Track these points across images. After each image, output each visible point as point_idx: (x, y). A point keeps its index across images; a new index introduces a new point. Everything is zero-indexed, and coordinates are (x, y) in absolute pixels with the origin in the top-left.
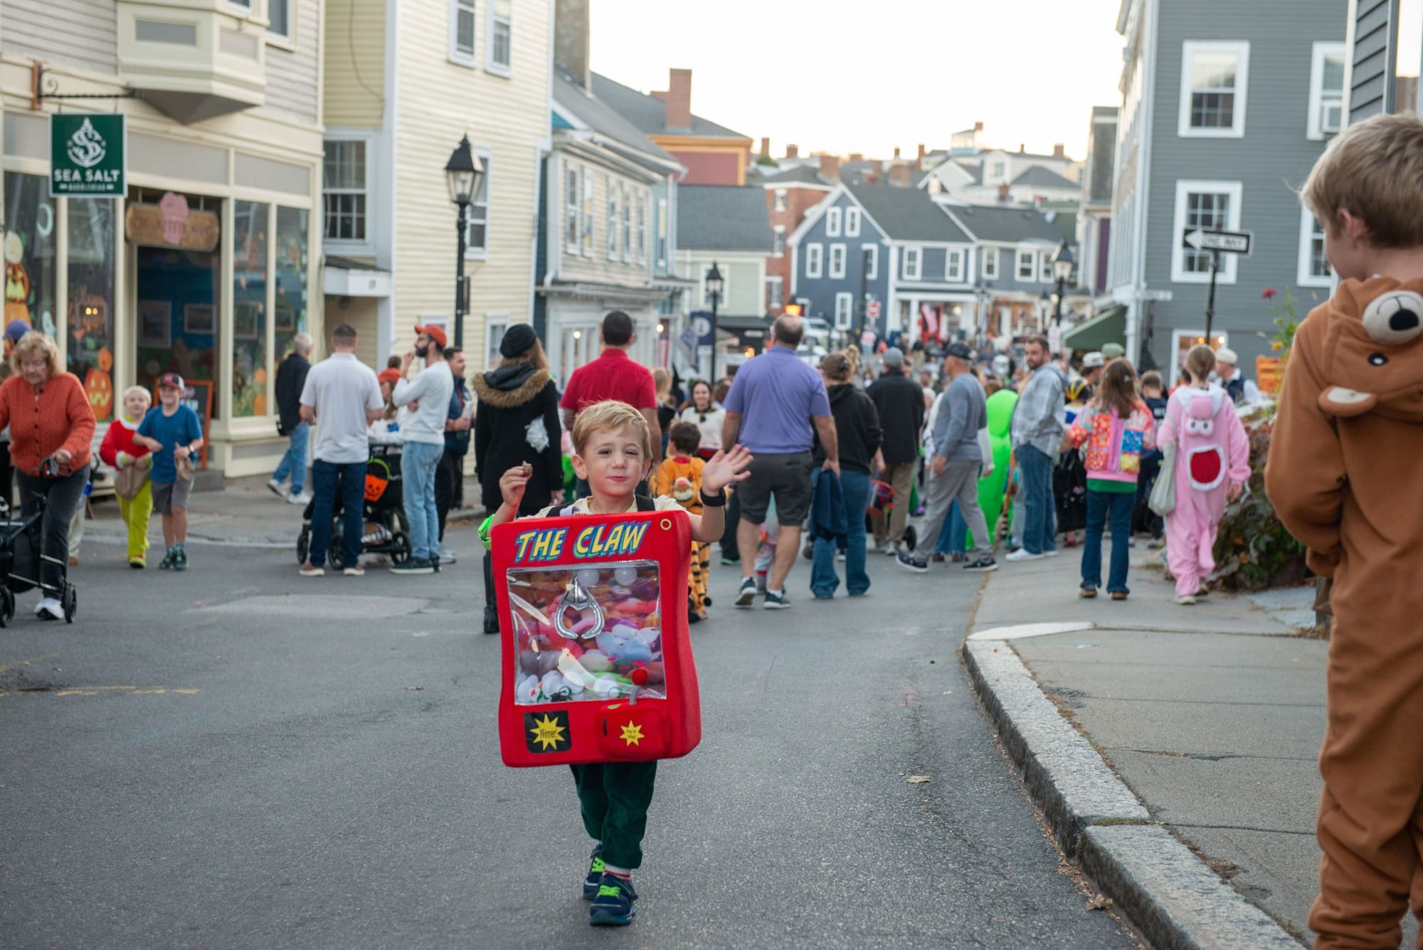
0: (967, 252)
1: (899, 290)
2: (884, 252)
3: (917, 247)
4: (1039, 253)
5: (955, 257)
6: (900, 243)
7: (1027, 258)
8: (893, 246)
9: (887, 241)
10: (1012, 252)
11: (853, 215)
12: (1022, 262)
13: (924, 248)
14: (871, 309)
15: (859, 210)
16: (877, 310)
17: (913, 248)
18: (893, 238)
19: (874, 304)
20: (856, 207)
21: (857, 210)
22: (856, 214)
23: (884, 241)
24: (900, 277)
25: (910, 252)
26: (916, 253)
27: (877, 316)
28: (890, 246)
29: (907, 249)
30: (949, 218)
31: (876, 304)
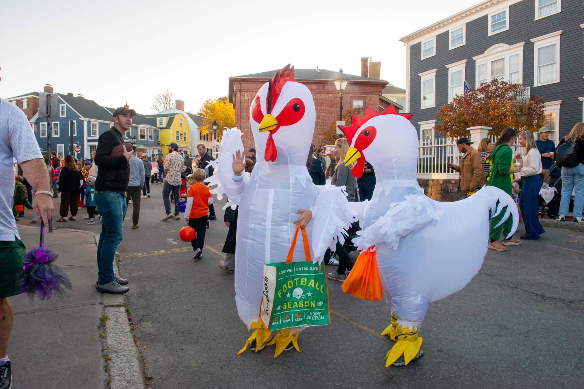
1: (89, 141)
2: (80, 125)
4: (147, 129)
8: (85, 120)
9: (82, 118)
10: (136, 128)
11: (63, 107)
12: (141, 132)
13: (99, 123)
14: (76, 149)
15: (66, 105)
16: (79, 149)
17: (95, 123)
18: (84, 117)
19: (78, 147)
20: (64, 103)
21: (65, 105)
22: (64, 107)
23: (80, 118)
24: (89, 135)
25: (93, 124)
26: (96, 124)
27: (79, 152)
28: (83, 121)
29: (92, 122)
30: (108, 112)
31: (79, 147)
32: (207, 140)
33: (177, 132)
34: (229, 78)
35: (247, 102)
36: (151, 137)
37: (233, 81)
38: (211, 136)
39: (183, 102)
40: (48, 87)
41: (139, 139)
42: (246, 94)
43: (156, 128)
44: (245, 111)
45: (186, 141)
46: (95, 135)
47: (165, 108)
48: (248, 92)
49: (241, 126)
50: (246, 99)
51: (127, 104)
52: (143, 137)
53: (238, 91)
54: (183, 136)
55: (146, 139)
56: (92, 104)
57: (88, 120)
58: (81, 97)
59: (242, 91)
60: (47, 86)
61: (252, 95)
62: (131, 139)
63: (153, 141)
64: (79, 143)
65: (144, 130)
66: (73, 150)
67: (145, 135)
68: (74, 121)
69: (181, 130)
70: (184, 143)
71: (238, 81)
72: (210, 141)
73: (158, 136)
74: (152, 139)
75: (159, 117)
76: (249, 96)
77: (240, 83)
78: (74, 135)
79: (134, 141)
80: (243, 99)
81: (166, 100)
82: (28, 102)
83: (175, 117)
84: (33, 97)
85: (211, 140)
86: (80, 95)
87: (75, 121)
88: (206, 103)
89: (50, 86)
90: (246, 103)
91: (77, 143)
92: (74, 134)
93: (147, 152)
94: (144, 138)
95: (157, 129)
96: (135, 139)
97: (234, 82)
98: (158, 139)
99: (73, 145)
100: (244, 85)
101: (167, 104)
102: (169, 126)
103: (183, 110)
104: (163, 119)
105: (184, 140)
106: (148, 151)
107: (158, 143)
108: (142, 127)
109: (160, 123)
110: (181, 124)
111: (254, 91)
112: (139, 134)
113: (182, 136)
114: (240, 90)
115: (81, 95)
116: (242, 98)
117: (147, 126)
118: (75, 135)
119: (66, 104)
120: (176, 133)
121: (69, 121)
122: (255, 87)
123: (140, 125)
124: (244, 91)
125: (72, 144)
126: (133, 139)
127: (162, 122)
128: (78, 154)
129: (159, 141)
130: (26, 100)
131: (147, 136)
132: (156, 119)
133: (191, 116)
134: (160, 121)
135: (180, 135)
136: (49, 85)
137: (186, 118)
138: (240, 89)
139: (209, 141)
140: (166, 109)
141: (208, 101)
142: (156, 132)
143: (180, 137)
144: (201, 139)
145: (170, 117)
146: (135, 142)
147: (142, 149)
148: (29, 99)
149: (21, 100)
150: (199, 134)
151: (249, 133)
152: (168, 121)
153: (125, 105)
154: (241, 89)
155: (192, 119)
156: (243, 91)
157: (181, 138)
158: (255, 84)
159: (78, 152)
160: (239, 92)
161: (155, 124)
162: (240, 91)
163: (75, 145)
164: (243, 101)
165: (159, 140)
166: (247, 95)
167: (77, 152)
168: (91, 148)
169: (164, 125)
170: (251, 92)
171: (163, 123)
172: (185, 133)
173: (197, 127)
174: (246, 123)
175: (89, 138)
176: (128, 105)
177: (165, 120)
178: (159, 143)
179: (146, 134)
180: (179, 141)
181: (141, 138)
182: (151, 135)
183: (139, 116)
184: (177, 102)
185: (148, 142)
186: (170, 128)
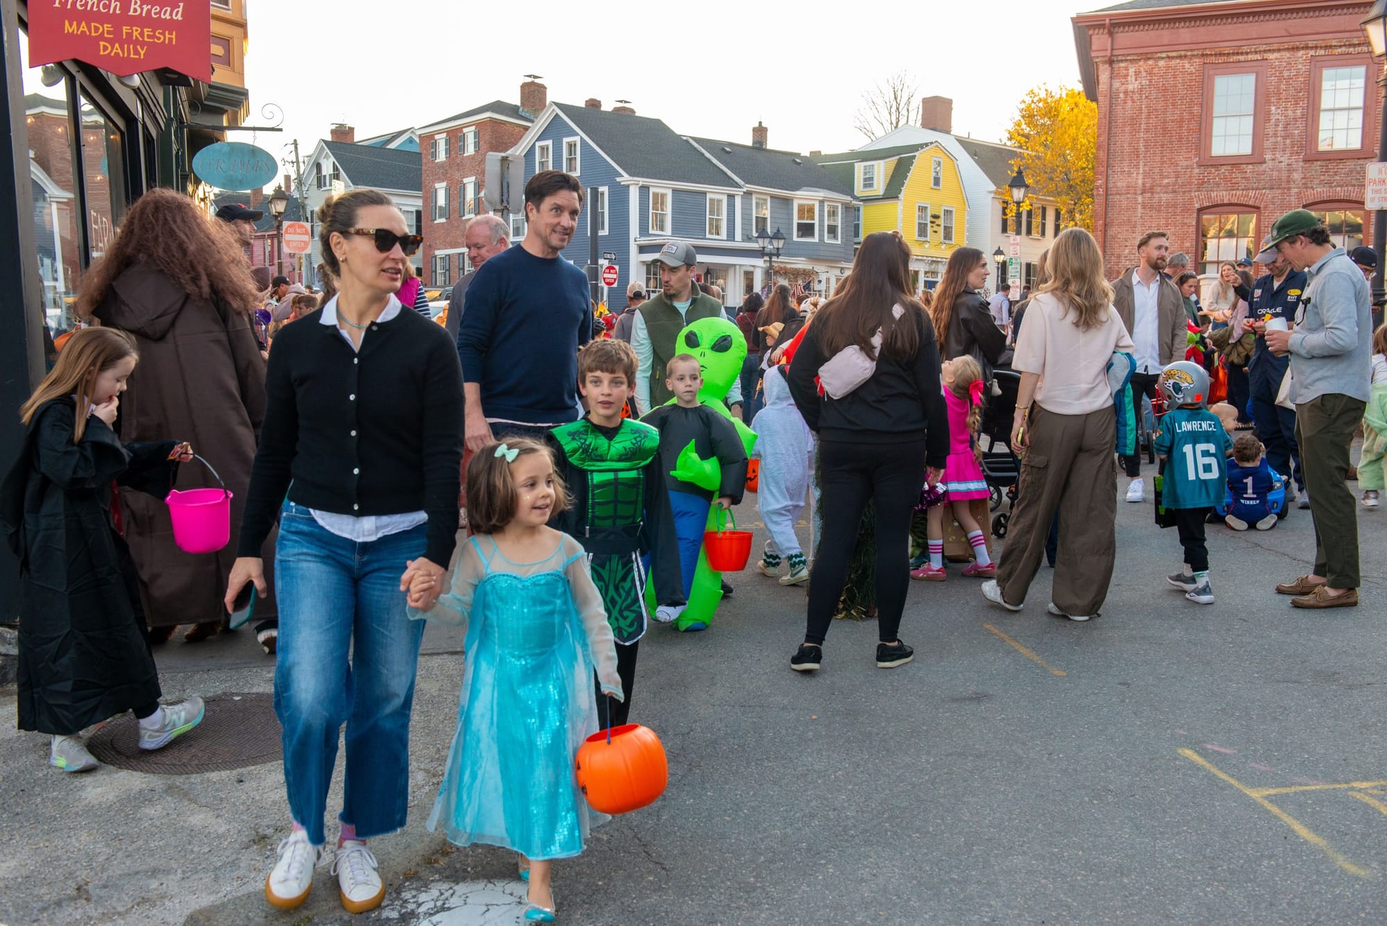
0: (731, 197)
1: (642, 249)
2: (620, 196)
3: (663, 188)
4: (822, 202)
5: (716, 204)
6: (642, 181)
7: (807, 211)
8: (633, 184)
9: (625, 178)
10: (787, 201)
11: (571, 146)
12: (801, 217)
13: (674, 191)
14: (606, 276)
15: (581, 138)
16: (615, 276)
17: (660, 191)
18: (630, 175)
19: (610, 268)
20: (575, 134)
21: (577, 139)
22: (575, 145)
23: (618, 179)
24: (644, 230)
25: (655, 195)
26: (663, 196)
27: (615, 285)
28: (628, 186)
29: (652, 190)
30: (703, 155)
31: (614, 268)
32: (1029, 232)
33: (922, 209)
34: (1073, 19)
35: (1136, 97)
36: (832, 230)
37: (1085, 28)
38: (1044, 217)
39: (951, 102)
40: (533, 83)
41: (795, 238)
42: (1132, 71)
43: (849, 198)
44: (1127, 129)
45: (950, 239)
46: (662, 229)
47: (891, 123)
48: (1141, 63)
49: (1110, 185)
50: (1130, 87)
51: (760, 123)
52: (806, 230)
53: (1104, 62)
54: (941, 221)
55: (816, 239)
56: (656, 128)
57: (641, 183)
58: (624, 109)
59: (1118, 61)
60: (529, 80)
61: (1156, 71)
62: (767, 241)
63: (839, 242)
64: (614, 257)
65: (811, 210)
66: (597, 279)
67: (812, 225)
68: (601, 189)
69: (936, 202)
70: (943, 247)
71: (1103, 26)
72: (1038, 236)
73: (857, 227)
74: (835, 237)
75: (863, 160)
76: (1144, 74)
77: (1111, 34)
78: (601, 233)
79: (776, 246)
80: (1122, 89)
81: (896, 98)
82: (477, 135)
83: (914, 157)
84: (492, 120)
85: (1043, 234)
86: (621, 101)
87: (604, 189)
88: (1028, 100)
89: (537, 81)
90: (1129, 103)
91: (608, 256)
92: (603, 229)
93: (820, 282)
94: (812, 235)
95: (854, 202)
96: (779, 239)
97: (1091, 32)
99: (597, 264)
100: (1126, 38)
101: (898, 109)
102: (893, 190)
103: (948, 132)
104: (876, 167)
105: (945, 238)
106: (823, 277)
108: (805, 196)
109: (865, 180)
110: (937, 181)
111: (1164, 55)
112: (796, 221)
113: (937, 221)
114: (1112, 55)
115: (626, 102)
116: (1116, 84)
117: (822, 194)
118: (604, 232)
119: (579, 137)
120: (917, 213)
121: (589, 190)
122: (1165, 42)
123: (799, 193)
124: (1126, 60)
125: (595, 261)
126: (772, 238)
127: (872, 179)
128: (610, 290)
130: (473, 128)
131: (821, 226)
132: (852, 167)
133: (974, 149)
134: (865, 174)
135: (929, 219)
136: (535, 77)
137: (952, 158)
138: (1108, 53)
139: (1035, 235)
140: (896, 127)
141: (1036, 91)
142: (851, 212)
143: (929, 225)
144: (1004, 230)
145: (898, 157)
146: (778, 249)
147: (804, 270)
148: (480, 125)
149: (459, 129)
150: (1000, 212)
151: (1139, 206)
152: (890, 173)
153: (757, 126)
154: (1115, 52)
155: (976, 161)
156: (1122, 61)
157: (936, 228)
158: (1165, 32)
159: (612, 284)
160: (1107, 66)
161: (847, 188)
162: (1111, 62)
163: (603, 263)
164: (1122, 95)
166: (1137, 73)
167: (608, 284)
168: (648, 272)
169: (879, 188)
170: (1150, 62)
171: (875, 182)
172: (948, 213)
173: (993, 188)
174: (1130, 173)
175: (645, 241)
176: (764, 125)
177: (882, 171)
179: (816, 222)
180: (928, 239)
181: (802, 236)
182: (832, 223)
183: (798, 161)
184: (926, 102)
185: (822, 248)
186: (897, 197)
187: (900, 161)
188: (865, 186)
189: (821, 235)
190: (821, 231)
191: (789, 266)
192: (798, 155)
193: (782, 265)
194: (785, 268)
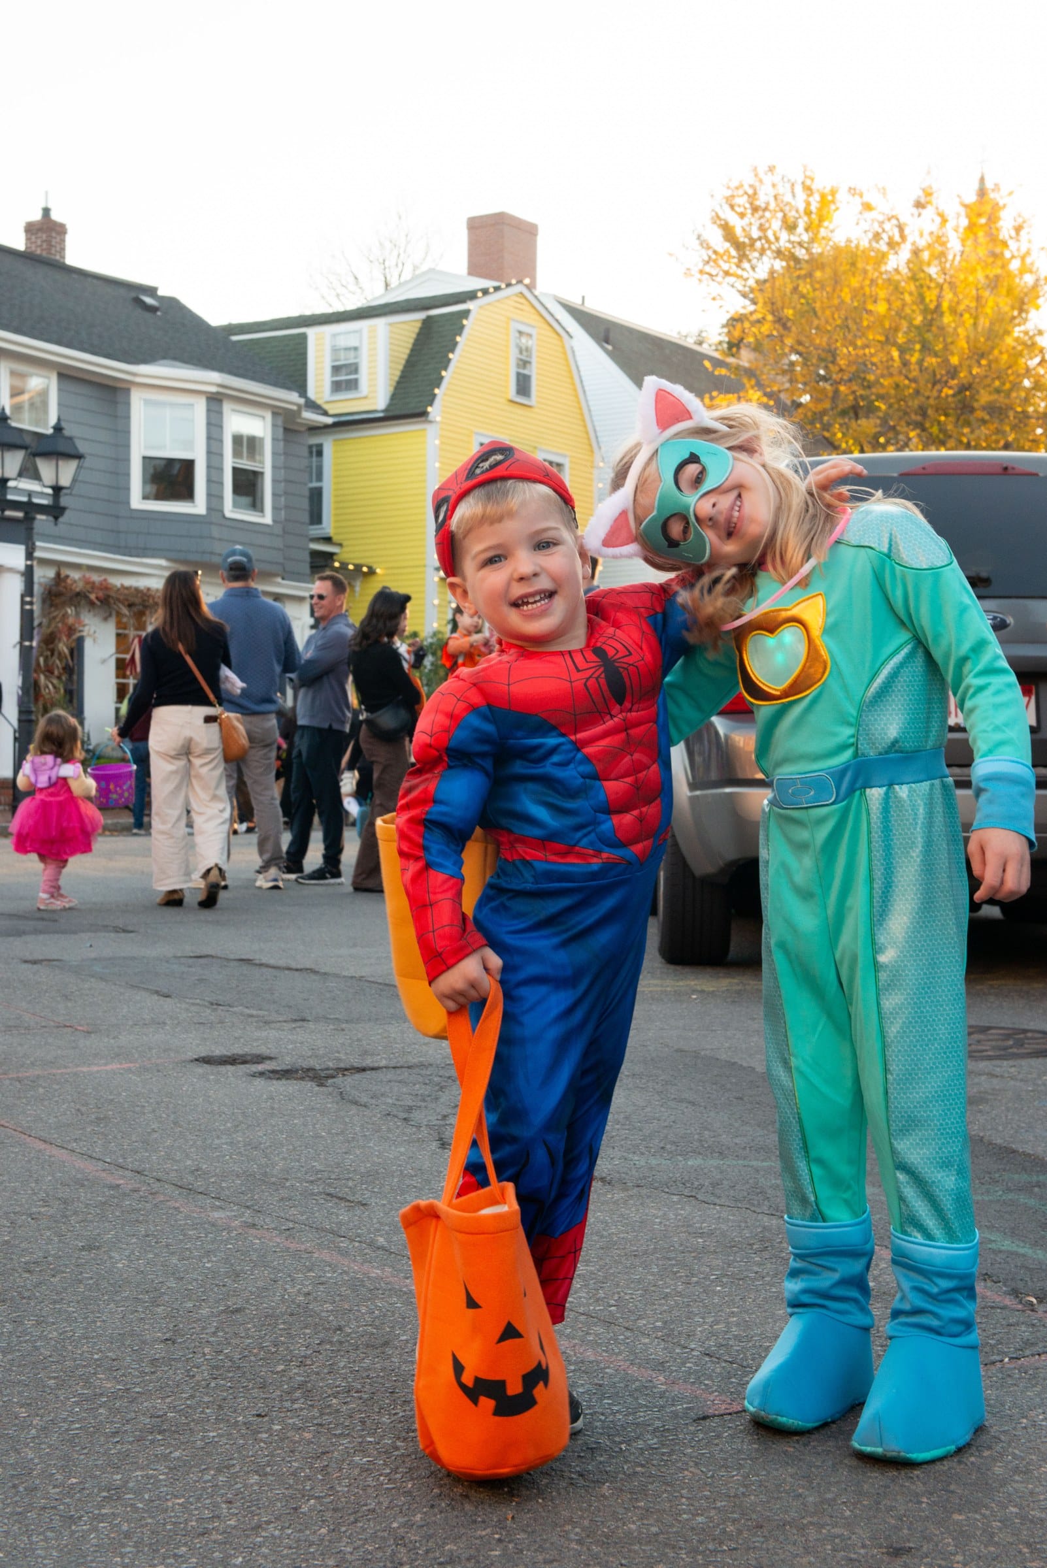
36: (247, 484)
39: (530, 231)
41: (135, 499)
43: (293, 397)
51: (46, 211)
52: (170, 478)
55: (199, 506)
63: (267, 519)
67: (188, 468)
69: (523, 439)
73: (316, 496)
74: (256, 505)
75: (332, 325)
83: (466, 314)
94: (188, 492)
95: (310, 419)
98: (316, 517)
102: (412, 399)
103: (534, 286)
104: (366, 343)
107: (315, 554)
108: (165, 381)
109: (336, 369)
110: (523, 386)
112: (140, 450)
117: (216, 383)
123: (144, 371)
127: (354, 368)
129: (328, 540)
131: (214, 468)
132: (300, 344)
133: (600, 329)
137: (557, 339)
142: (300, 443)
145: (422, 315)
152: (404, 353)
153: (37, 216)
155: (611, 355)
161: (287, 377)
165: (329, 525)
169: (374, 392)
171: (364, 377)
176: (55, 216)
177: (381, 348)
178: (331, 556)
179: (200, 457)
181: (159, 496)
182: (246, 464)
183: (149, 300)
184: (477, 226)
185: (215, 532)
186: (422, 414)
187: (428, 323)
188: (337, 387)
189: (214, 496)
190: (214, 482)
191: (117, 581)
192: (152, 291)
193: (96, 578)
194: (105, 587)
